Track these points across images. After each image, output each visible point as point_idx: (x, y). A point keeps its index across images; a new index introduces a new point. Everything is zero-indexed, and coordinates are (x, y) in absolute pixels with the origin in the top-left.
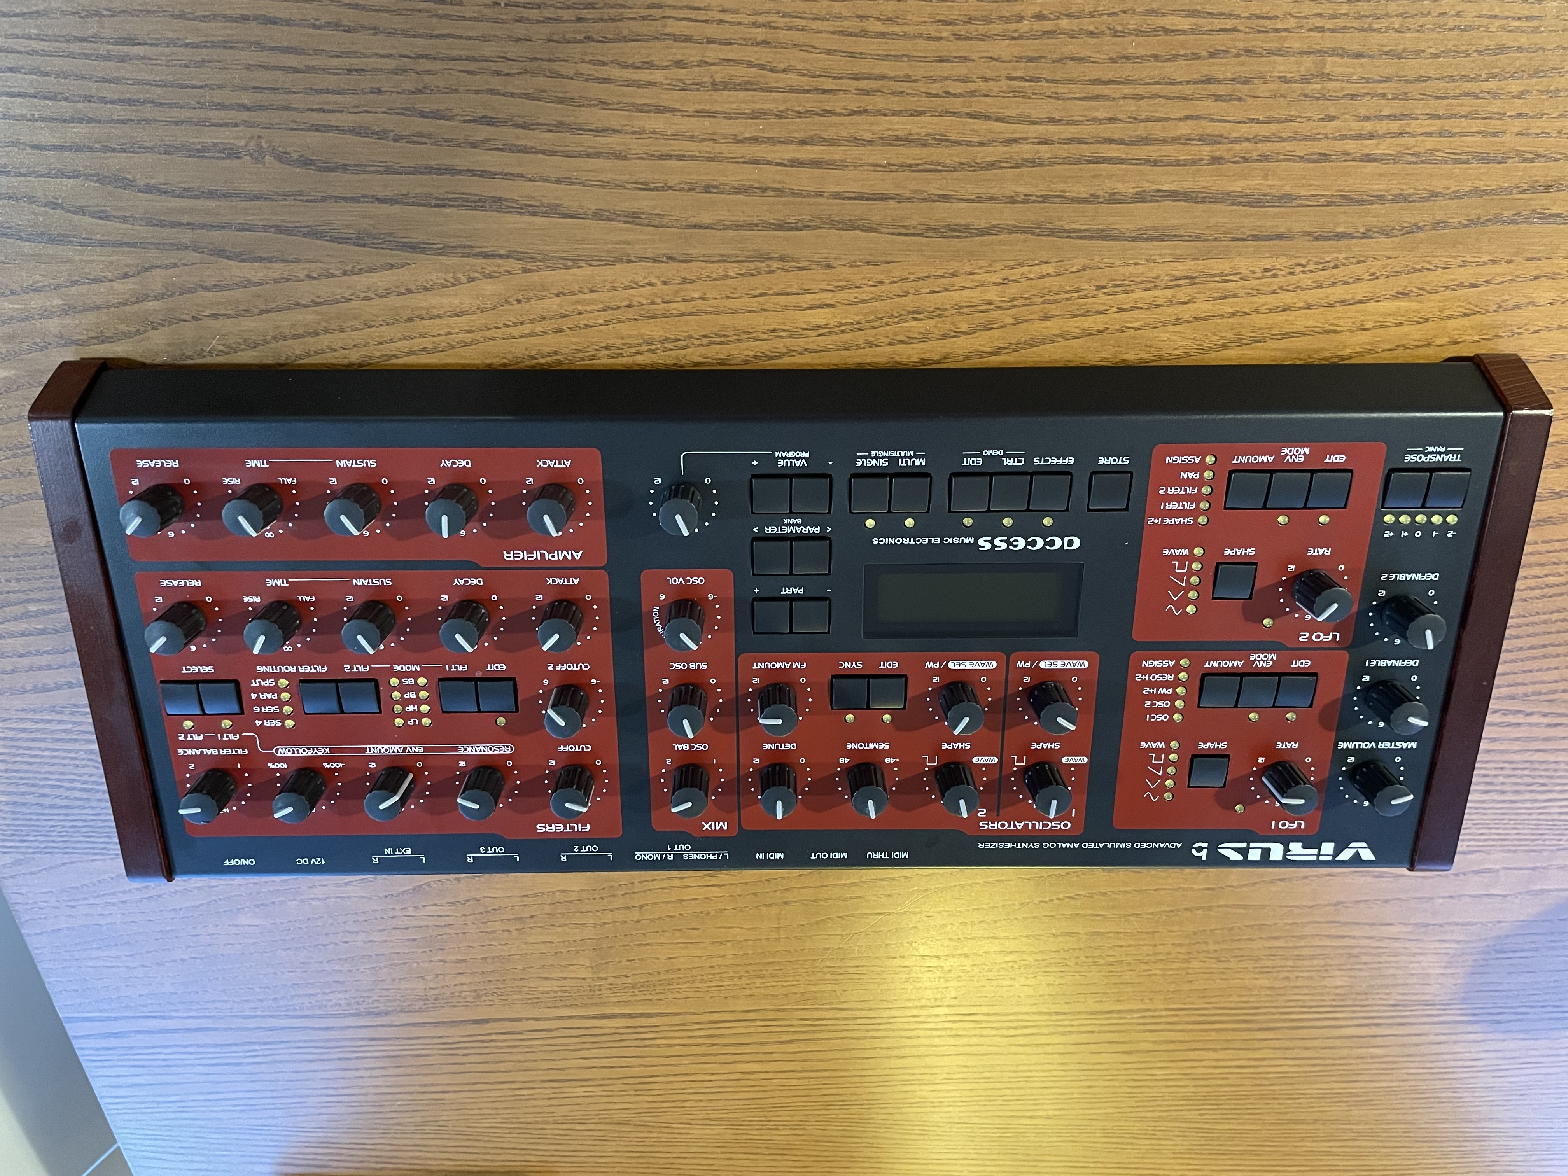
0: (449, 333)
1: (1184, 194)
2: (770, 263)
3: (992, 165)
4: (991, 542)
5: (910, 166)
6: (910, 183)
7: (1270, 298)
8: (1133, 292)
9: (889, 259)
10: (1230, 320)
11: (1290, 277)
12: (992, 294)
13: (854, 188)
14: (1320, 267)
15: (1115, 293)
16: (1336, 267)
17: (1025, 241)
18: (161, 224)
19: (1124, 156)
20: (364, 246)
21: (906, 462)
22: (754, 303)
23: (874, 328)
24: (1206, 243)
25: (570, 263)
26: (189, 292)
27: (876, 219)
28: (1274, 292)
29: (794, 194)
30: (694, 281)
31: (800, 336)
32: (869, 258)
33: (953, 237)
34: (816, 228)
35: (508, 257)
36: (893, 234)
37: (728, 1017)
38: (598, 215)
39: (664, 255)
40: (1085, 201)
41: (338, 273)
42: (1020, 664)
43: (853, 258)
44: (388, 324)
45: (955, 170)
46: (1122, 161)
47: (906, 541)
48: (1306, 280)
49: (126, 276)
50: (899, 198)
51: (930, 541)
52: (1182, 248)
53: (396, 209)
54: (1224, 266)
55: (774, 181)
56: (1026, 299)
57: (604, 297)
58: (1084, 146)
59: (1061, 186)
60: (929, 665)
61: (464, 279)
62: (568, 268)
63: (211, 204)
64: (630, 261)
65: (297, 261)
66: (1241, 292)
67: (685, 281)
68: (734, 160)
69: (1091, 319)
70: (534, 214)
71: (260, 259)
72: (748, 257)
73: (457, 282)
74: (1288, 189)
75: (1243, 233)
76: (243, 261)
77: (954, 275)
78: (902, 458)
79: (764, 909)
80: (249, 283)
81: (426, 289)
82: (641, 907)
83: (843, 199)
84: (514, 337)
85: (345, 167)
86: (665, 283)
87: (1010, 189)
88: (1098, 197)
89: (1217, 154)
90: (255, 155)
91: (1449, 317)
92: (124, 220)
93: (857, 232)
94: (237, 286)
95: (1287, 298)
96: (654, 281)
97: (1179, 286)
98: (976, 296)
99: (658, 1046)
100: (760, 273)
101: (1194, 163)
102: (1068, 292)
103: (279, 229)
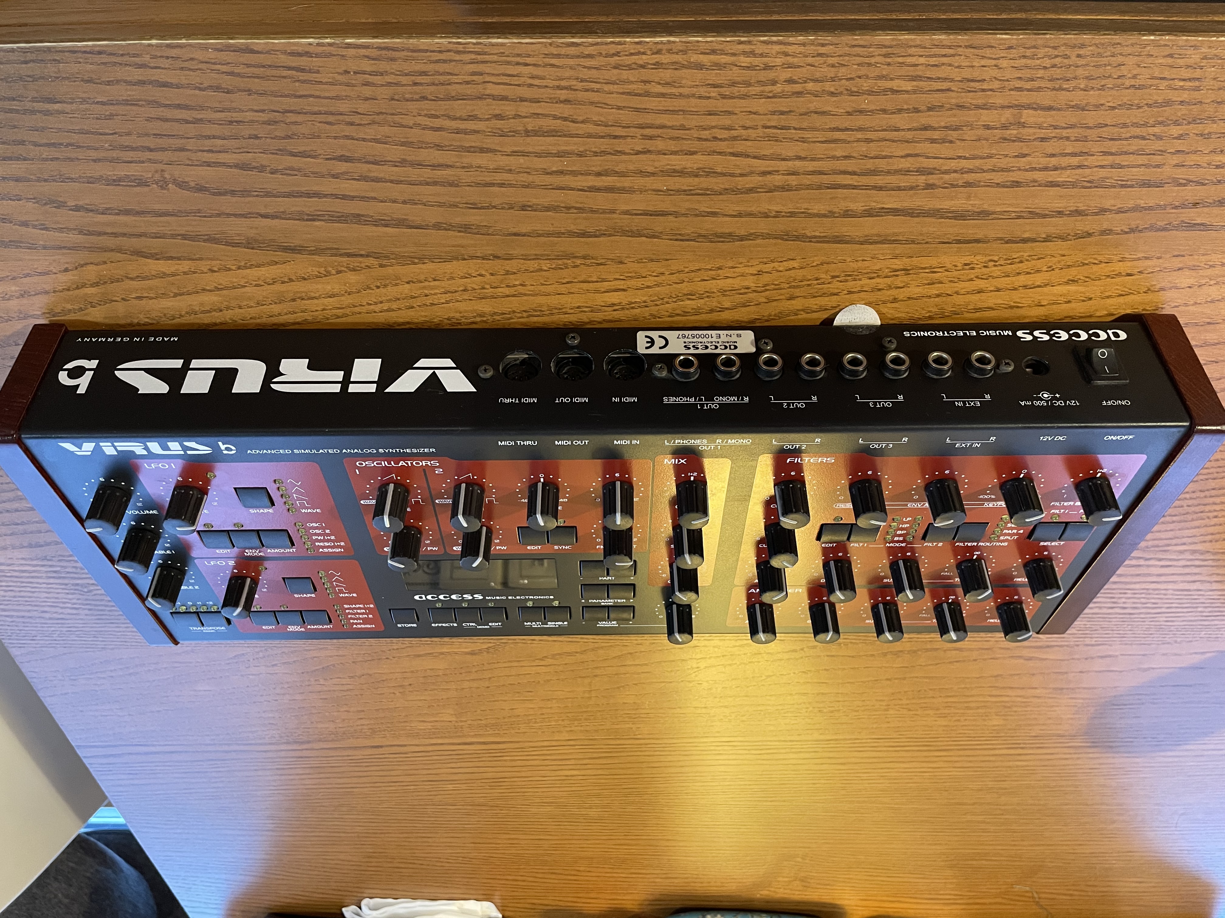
0: (324, 310)
1: (903, 210)
2: (574, 260)
3: (751, 190)
5: (685, 191)
6: (684, 204)
7: (967, 284)
8: (860, 280)
9: (668, 257)
10: (937, 299)
11: (984, 269)
12: (750, 282)
13: (641, 207)
14: (1009, 262)
15: (846, 281)
16: (1021, 262)
17: (775, 244)
18: (90, 233)
19: (856, 184)
20: (253, 248)
22: (563, 289)
23: (657, 305)
24: (918, 246)
25: (416, 261)
26: (118, 281)
27: (659, 229)
28: (971, 280)
29: (593, 211)
30: (515, 273)
31: (599, 311)
32: (654, 257)
33: (719, 242)
34: (610, 235)
35: (367, 256)
36: (671, 240)
38: (437, 226)
39: (491, 255)
40: (824, 216)
41: (234, 268)
43: (640, 257)
44: (276, 303)
45: (721, 194)
46: (855, 187)
48: (996, 271)
49: (66, 270)
50: (676, 214)
52: (899, 249)
53: (276, 222)
54: (932, 261)
55: (577, 202)
56: (776, 285)
57: (446, 284)
58: (825, 176)
59: (805, 205)
61: (334, 272)
62: (415, 264)
63: (127, 219)
64: (465, 259)
65: (201, 259)
66: (945, 280)
67: (508, 273)
68: (545, 187)
69: (827, 299)
70: (386, 226)
71: (171, 258)
72: (558, 256)
73: (328, 274)
74: (986, 207)
75: (948, 238)
76: (157, 259)
77: (720, 268)
79: (579, 679)
80: (164, 275)
81: (305, 279)
83: (632, 215)
84: (375, 312)
85: (233, 193)
86: (492, 274)
87: (765, 207)
88: (835, 213)
89: (931, 182)
90: (161, 184)
91: (1108, 297)
92: (61, 230)
93: (644, 238)
94: (155, 277)
95: (982, 284)
96: (483, 273)
97: (897, 276)
98: (737, 283)
100: (567, 268)
101: (911, 188)
102: (809, 280)
103: (184, 237)
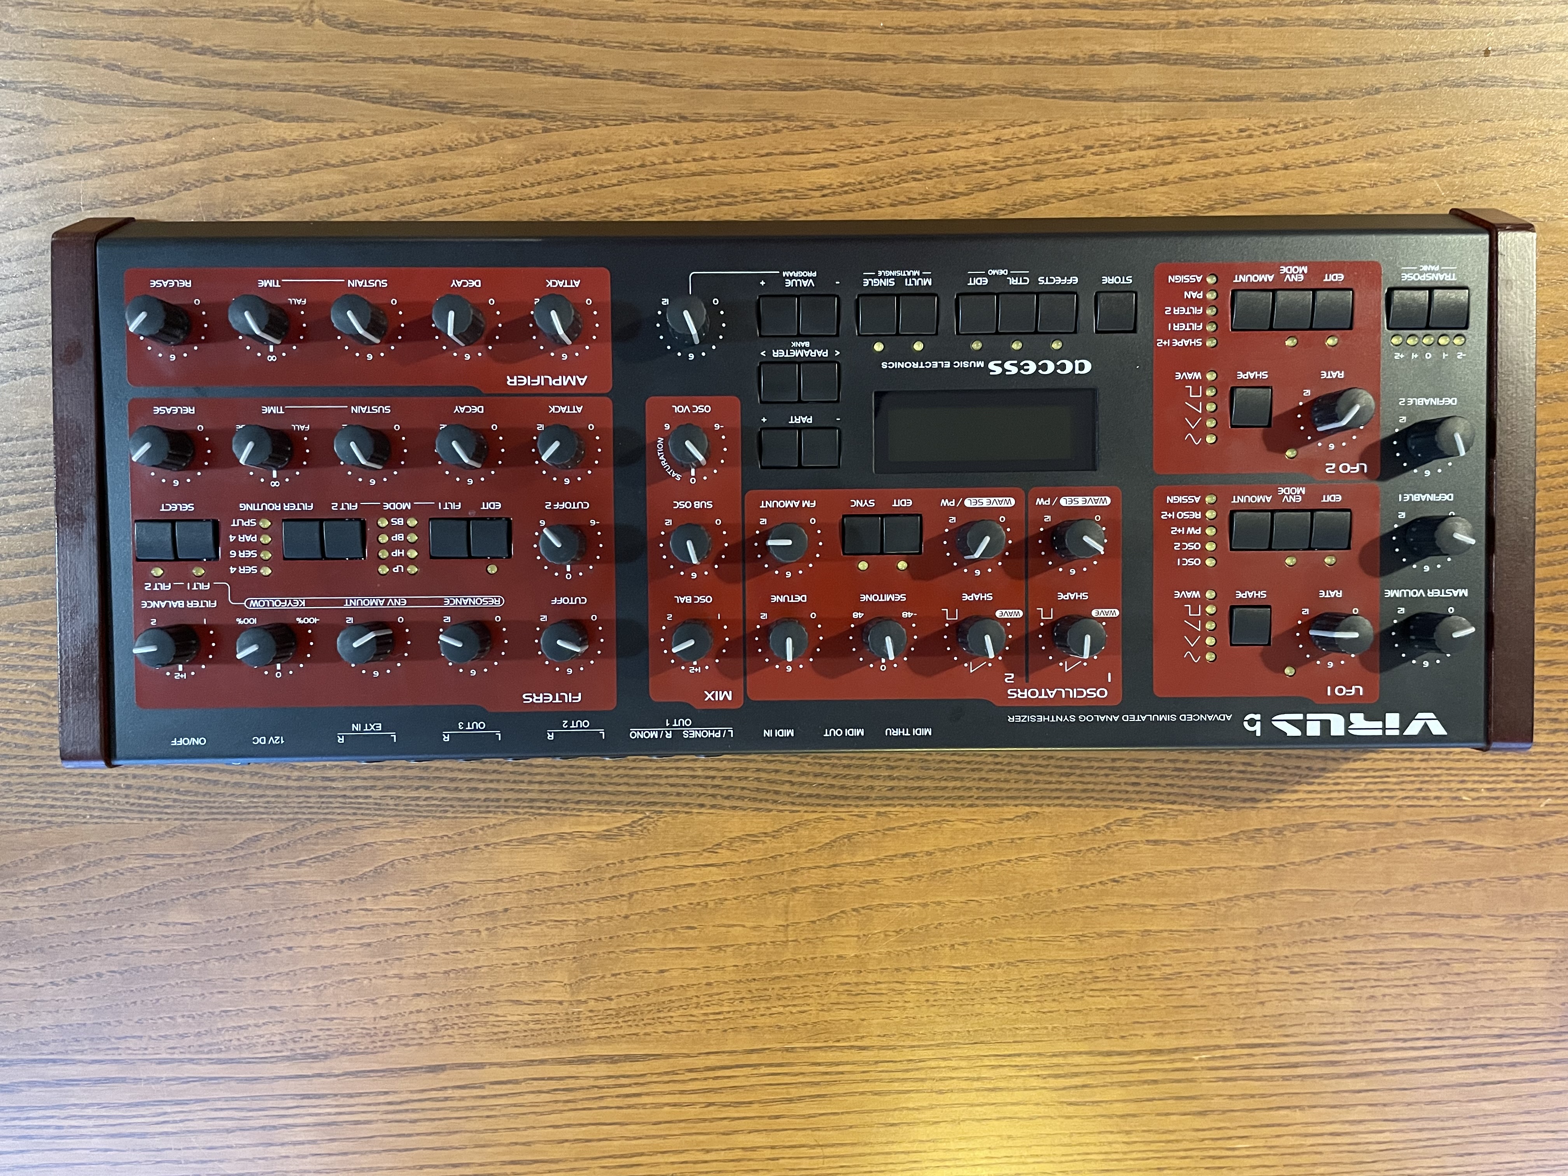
0: (468, 194)
1: (1157, 55)
2: (775, 122)
3: (980, 28)
4: (1002, 365)
5: (904, 28)
6: (904, 45)
7: (1247, 159)
8: (1119, 152)
9: (888, 119)
10: (1214, 181)
11: (1264, 137)
12: (987, 154)
13: (854, 49)
14: (1292, 127)
15: (1102, 154)
16: (1305, 127)
17: (1013, 101)
18: (209, 84)
19: (1099, 20)
20: (396, 106)
21: (913, 282)
22: (761, 163)
23: (875, 188)
24: (1184, 104)
25: (588, 123)
26: (227, 151)
27: (876, 79)
28: (1251, 152)
29: (799, 55)
30: (704, 141)
31: (805, 197)
32: (870, 118)
33: (947, 97)
34: (819, 88)
35: (530, 116)
36: (891, 94)
37: (726, 1060)
38: (617, 75)
39: (677, 114)
40: (1067, 62)
41: (369, 132)
42: (1040, 501)
43: (854, 118)
44: (411, 185)
45: (946, 33)
46: (1098, 25)
47: (915, 365)
48: (1280, 141)
49: (168, 136)
50: (895, 60)
51: (939, 365)
52: (1160, 108)
53: (429, 69)
54: (1201, 126)
55: (780, 42)
56: (1019, 159)
57: (620, 157)
58: (1062, 10)
59: (1044, 48)
60: (944, 502)
61: (487, 139)
62: (586, 127)
63: (258, 65)
64: (644, 121)
65: (332, 120)
66: (1220, 152)
67: (696, 140)
68: (743, 23)
69: (1082, 179)
70: (557, 74)
71: (298, 119)
72: (756, 116)
73: (480, 142)
74: (1251, 52)
75: (1214, 94)
76: (281, 120)
77: (949, 135)
78: (908, 277)
80: (284, 143)
81: (451, 149)
82: (631, 895)
83: (845, 59)
84: (530, 198)
85: (386, 30)
86: (676, 143)
87: (997, 50)
88: (1078, 59)
89: (1183, 18)
90: (306, 18)
91: (1420, 178)
92: (174, 80)
93: (859, 92)
94: (272, 146)
95: (1266, 159)
96: (666, 140)
97: (1162, 146)
98: (972, 156)
99: (644, 1106)
100: (766, 133)
101: (1163, 26)
102: (1057, 152)
103: (319, 90)
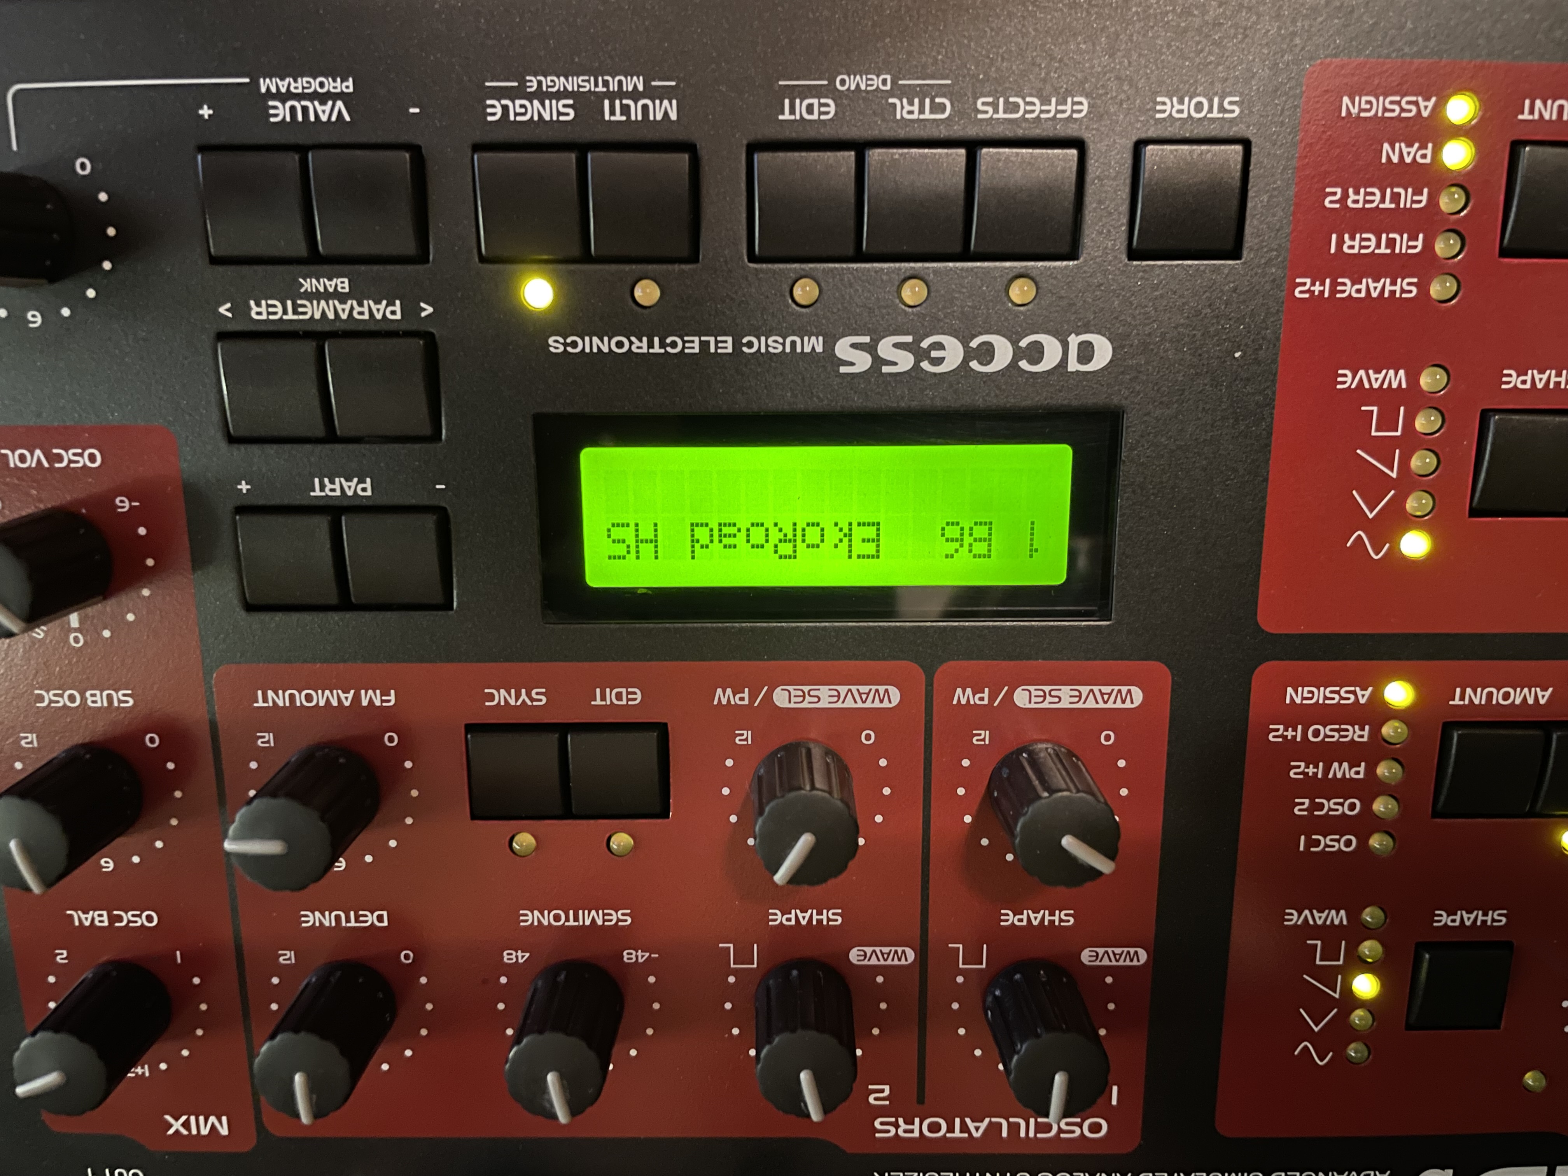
4: (871, 349)
21: (625, 110)
42: (963, 696)
47: (640, 346)
51: (704, 345)
60: (723, 696)
78: (612, 96)
